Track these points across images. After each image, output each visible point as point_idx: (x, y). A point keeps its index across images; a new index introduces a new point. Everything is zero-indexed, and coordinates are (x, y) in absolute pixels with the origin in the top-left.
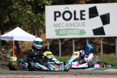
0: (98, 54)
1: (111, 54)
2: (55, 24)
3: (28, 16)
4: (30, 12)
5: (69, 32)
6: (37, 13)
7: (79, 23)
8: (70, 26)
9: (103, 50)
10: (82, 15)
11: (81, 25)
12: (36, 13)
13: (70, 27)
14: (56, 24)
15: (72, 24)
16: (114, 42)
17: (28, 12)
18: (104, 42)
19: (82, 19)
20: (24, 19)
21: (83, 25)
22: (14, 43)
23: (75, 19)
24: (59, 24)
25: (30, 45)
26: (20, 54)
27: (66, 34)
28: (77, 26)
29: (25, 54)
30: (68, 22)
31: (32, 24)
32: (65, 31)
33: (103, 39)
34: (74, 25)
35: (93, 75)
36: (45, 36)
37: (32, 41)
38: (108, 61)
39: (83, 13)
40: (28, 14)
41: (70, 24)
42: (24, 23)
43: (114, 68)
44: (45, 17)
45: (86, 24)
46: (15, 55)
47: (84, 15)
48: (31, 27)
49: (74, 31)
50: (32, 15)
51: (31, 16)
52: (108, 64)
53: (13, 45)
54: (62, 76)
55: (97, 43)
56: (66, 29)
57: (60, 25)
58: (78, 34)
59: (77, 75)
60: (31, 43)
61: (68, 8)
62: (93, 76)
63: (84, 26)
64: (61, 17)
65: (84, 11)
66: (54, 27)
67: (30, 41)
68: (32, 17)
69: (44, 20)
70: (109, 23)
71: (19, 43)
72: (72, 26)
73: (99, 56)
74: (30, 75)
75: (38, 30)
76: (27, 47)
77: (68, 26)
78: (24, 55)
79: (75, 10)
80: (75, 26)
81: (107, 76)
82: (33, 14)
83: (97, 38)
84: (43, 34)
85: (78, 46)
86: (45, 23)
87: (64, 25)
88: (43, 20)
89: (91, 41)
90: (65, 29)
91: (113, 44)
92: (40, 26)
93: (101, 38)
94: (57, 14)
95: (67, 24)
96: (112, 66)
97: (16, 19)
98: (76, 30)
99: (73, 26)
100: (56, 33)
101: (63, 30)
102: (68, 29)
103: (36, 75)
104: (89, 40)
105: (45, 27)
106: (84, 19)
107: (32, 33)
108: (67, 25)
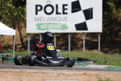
0: (80, 50)
1: (93, 50)
2: (36, 18)
3: (8, 9)
5: (51, 27)
7: (61, 18)
8: (52, 20)
9: (86, 45)
11: (63, 19)
12: (17, 6)
13: (52, 22)
14: (37, 19)
15: (53, 18)
16: (97, 38)
17: (9, 5)
18: (86, 38)
19: (64, 13)
20: (4, 12)
21: (66, 19)
23: (57, 13)
24: (41, 18)
25: (10, 39)
27: (47, 29)
28: (59, 20)
29: (5, 48)
30: (50, 16)
31: (12, 17)
32: (46, 25)
33: (85, 34)
34: (56, 19)
35: (73, 70)
36: (26, 30)
37: (12, 35)
38: (90, 58)
39: (66, 7)
40: (8, 7)
41: (51, 18)
42: (4, 17)
43: (96, 64)
44: (26, 10)
47: (67, 9)
48: (12, 20)
49: (56, 25)
50: (12, 8)
52: (90, 61)
54: (41, 70)
55: (79, 39)
56: (48, 24)
57: (42, 19)
58: (60, 29)
59: (57, 70)
60: (11, 37)
61: (50, 2)
62: (74, 71)
63: (66, 21)
65: (67, 5)
66: (35, 21)
67: (10, 35)
68: (12, 11)
69: (25, 13)
70: (92, 18)
73: (81, 52)
74: (8, 69)
75: (18, 24)
76: (7, 41)
77: (49, 20)
78: (3, 50)
79: (57, 4)
80: (57, 21)
81: (88, 71)
82: (14, 7)
83: (79, 33)
84: (23, 28)
85: (60, 41)
86: (26, 17)
89: (73, 36)
90: (46, 24)
91: (96, 40)
92: (21, 20)
93: (84, 33)
94: (39, 8)
95: (48, 18)
96: (94, 62)
99: (55, 21)
100: (37, 27)
102: (50, 24)
103: (14, 69)
104: (72, 35)
105: (26, 21)
106: (67, 13)
107: (13, 27)
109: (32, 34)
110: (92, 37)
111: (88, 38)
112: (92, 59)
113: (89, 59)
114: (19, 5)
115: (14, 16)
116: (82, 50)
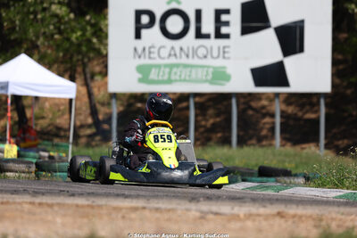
0: (264, 143)
1: (304, 146)
2: (135, 49)
3: (56, 20)
4: (61, 9)
5: (180, 76)
6: (83, 14)
7: (211, 48)
8: (183, 56)
9: (282, 131)
10: (219, 23)
11: (215, 54)
12: (80, 13)
13: (184, 60)
14: (140, 50)
15: (188, 49)
16: (316, 108)
17: (56, 9)
18: (284, 107)
20: (42, 30)
21: (223, 53)
22: (9, 101)
23: (199, 35)
24: (150, 48)
25: (59, 110)
26: (28, 135)
27: (169, 81)
28: (205, 57)
30: (177, 43)
31: (66, 45)
32: (167, 70)
33: (282, 98)
35: (245, 202)
36: (106, 84)
37: (65, 99)
38: (297, 167)
39: (224, 18)
40: (56, 16)
41: (181, 49)
42: (43, 44)
43: (312, 184)
44: (107, 25)
45: (232, 52)
46: (13, 140)
47: (227, 24)
48: (64, 55)
49: (194, 71)
50: (66, 19)
51: (66, 23)
52: (296, 175)
53: (6, 110)
54: (151, 201)
55: (264, 111)
56: (171, 66)
57: (153, 53)
58: (206, 81)
59: (198, 201)
60: (63, 104)
61: (179, 2)
62: (247, 204)
63: (224, 57)
65: (227, 12)
66: (134, 57)
67: (59, 99)
68: (67, 26)
69: (103, 35)
70: (301, 50)
71: (25, 102)
72: (188, 56)
73: (269, 151)
74: (54, 198)
75: (84, 66)
76: (50, 116)
77: (175, 55)
79: (198, 7)
80: (198, 57)
81: (289, 206)
82: (72, 16)
83: (263, 94)
84: (98, 78)
85: (207, 117)
86: (106, 45)
87: (164, 53)
88: (101, 34)
90: (166, 66)
91: (311, 116)
92: (92, 55)
93: (277, 95)
94: (145, 19)
95: (173, 48)
96: (307, 179)
97: (17, 28)
98: (200, 70)
99: (193, 57)
100: (140, 76)
101: (162, 69)
102: (177, 66)
103: (72, 198)
104: (242, 100)
105: (106, 56)
106: (227, 36)
107: (67, 76)
108: (173, 53)
109: (124, 94)
110: (302, 106)
111: (290, 110)
112: (300, 171)
113: (293, 172)
114: (85, 9)
115: (72, 43)
116: (271, 145)
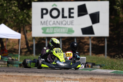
0: (86, 54)
1: (100, 55)
2: (41, 22)
3: (14, 12)
4: (15, 8)
6: (24, 10)
7: (68, 21)
8: (58, 24)
9: (92, 50)
11: (69, 23)
12: (22, 9)
13: (58, 26)
14: (43, 22)
15: (59, 22)
16: (103, 42)
17: (14, 8)
18: (93, 42)
19: (70, 17)
20: (9, 16)
21: (72, 23)
23: (63, 17)
24: (46, 21)
25: (15, 43)
27: (53, 33)
28: (65, 24)
29: (10, 52)
31: (17, 21)
32: (52, 29)
34: (62, 23)
35: (79, 75)
36: (31, 34)
37: (17, 39)
38: (97, 62)
41: (57, 22)
42: (9, 20)
43: (102, 68)
44: (31, 14)
45: (74, 23)
47: (73, 13)
48: (17, 24)
49: (61, 29)
51: (17, 13)
54: (47, 74)
55: (86, 43)
56: (54, 28)
57: (47, 23)
58: (66, 33)
59: (63, 74)
60: (16, 41)
61: (56, 6)
63: (72, 25)
64: (49, 14)
65: (73, 9)
66: (41, 25)
67: (15, 39)
68: (18, 14)
70: (98, 22)
71: (4, 40)
72: (59, 24)
73: (88, 57)
75: (24, 28)
76: (12, 45)
77: (55, 24)
78: (8, 54)
79: (63, 7)
80: (63, 25)
81: (94, 76)
82: (19, 10)
83: (85, 37)
84: (28, 32)
85: (66, 45)
86: (31, 21)
88: (29, 17)
90: (52, 28)
91: (103, 45)
92: (26, 24)
93: (90, 37)
95: (54, 22)
96: (101, 66)
98: (63, 29)
100: (43, 31)
101: (50, 29)
102: (56, 27)
104: (78, 39)
105: (31, 24)
106: (73, 17)
107: (18, 31)
108: (54, 23)
109: (37, 38)
110: (98, 42)
111: (95, 43)
112: (98, 63)
113: (96, 64)
114: (24, 8)
115: (19, 20)
116: (88, 55)
